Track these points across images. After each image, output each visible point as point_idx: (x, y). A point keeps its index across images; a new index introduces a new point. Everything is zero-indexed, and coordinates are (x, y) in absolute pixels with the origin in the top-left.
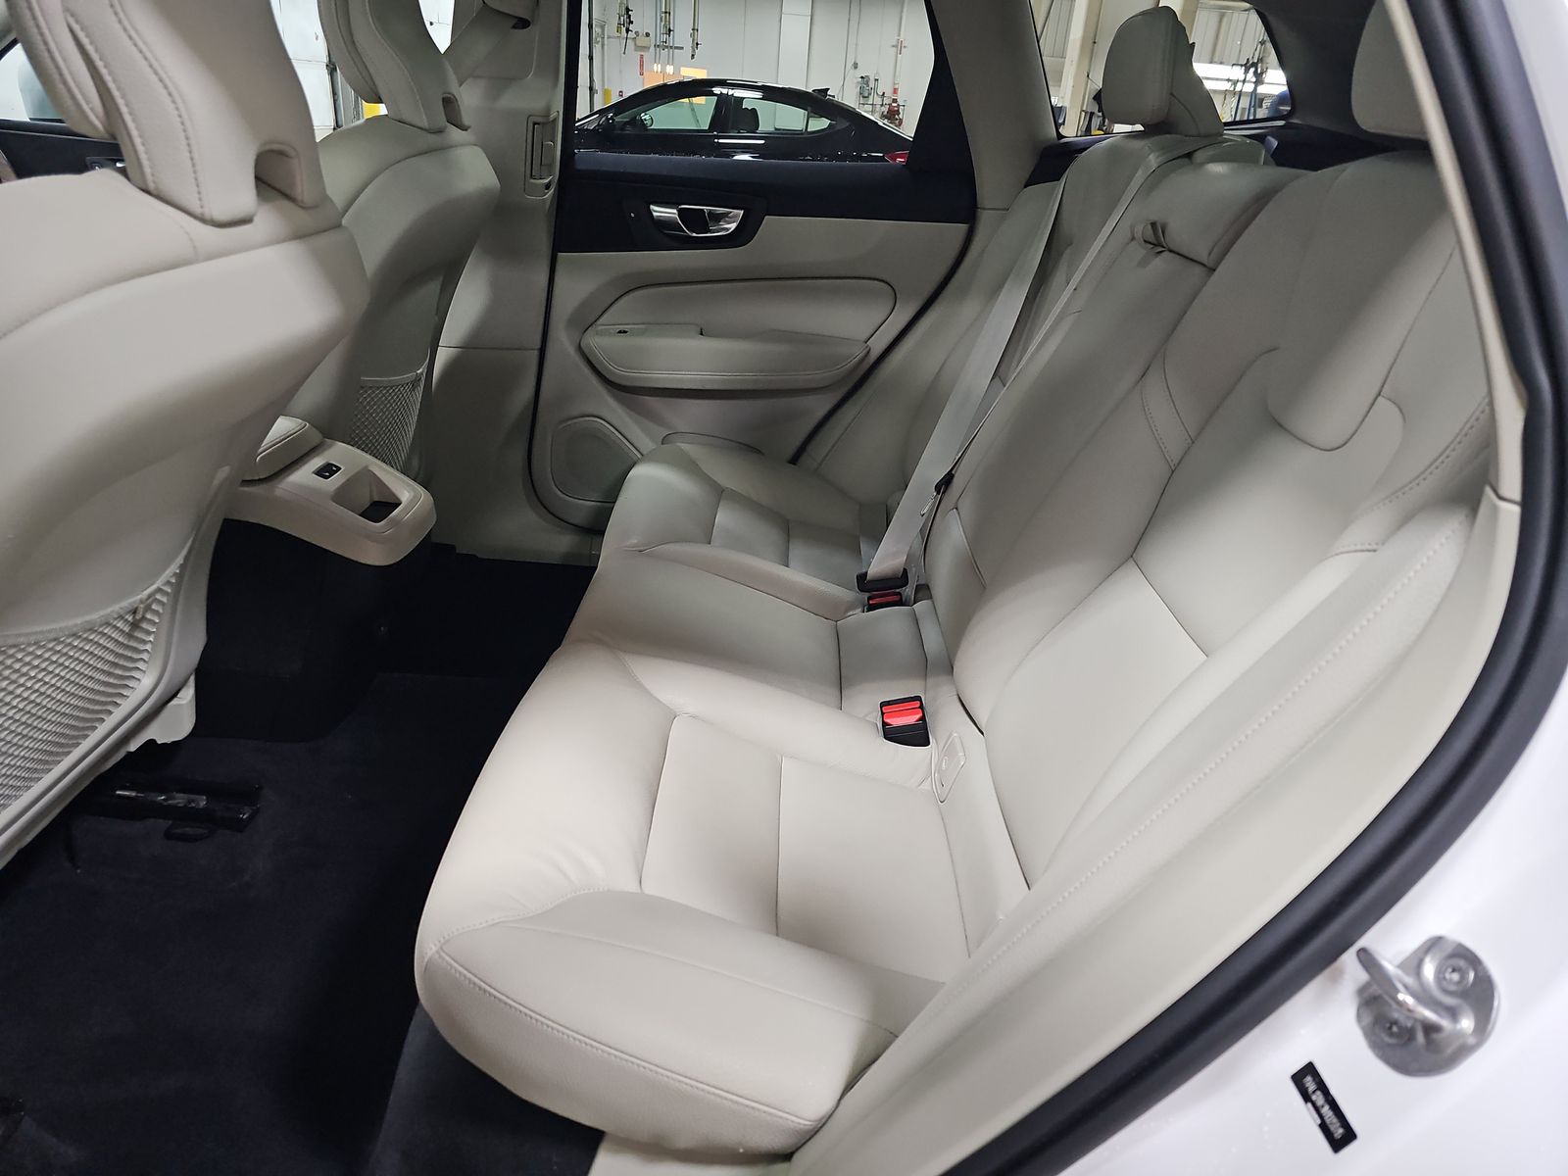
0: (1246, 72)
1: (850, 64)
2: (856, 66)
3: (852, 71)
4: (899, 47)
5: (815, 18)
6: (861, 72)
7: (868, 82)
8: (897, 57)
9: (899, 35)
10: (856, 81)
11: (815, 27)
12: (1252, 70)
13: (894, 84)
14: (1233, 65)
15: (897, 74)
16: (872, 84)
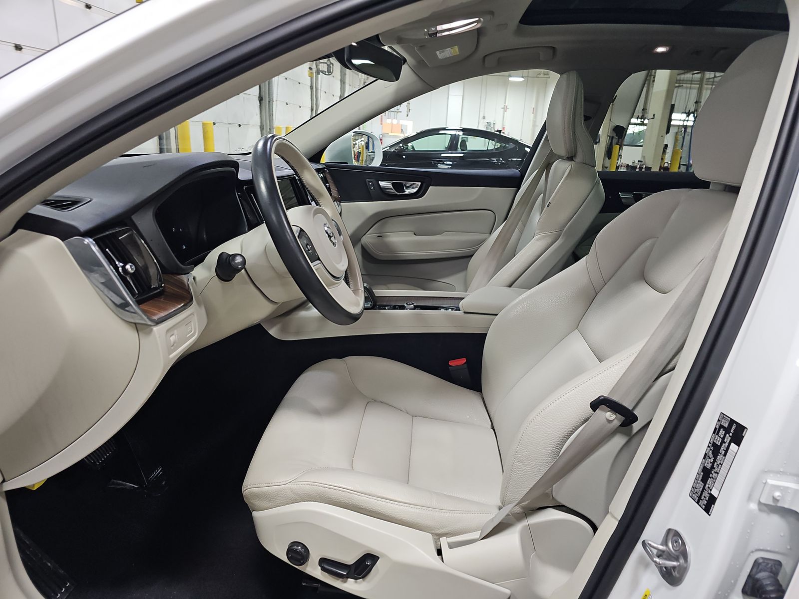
0: (688, 116)
1: (481, 116)
2: (484, 118)
3: (483, 120)
4: (505, 109)
5: (465, 97)
6: (487, 120)
7: (490, 124)
8: (504, 113)
9: (505, 103)
10: (484, 124)
11: (465, 101)
12: (692, 115)
13: (503, 125)
14: (682, 113)
15: (505, 120)
16: (492, 126)
